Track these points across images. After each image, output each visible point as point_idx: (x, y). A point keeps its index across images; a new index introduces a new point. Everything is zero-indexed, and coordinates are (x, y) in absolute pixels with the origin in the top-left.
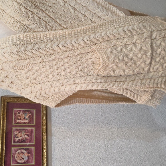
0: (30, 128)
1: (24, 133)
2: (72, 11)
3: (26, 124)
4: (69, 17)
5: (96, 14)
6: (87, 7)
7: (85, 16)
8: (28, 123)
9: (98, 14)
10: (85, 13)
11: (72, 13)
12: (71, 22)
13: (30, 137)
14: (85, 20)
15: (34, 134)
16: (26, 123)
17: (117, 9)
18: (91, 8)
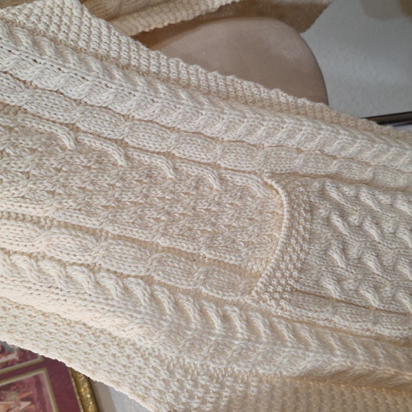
0: (30, 375)
1: (13, 397)
2: (117, 157)
3: (12, 365)
4: (118, 184)
5: (203, 132)
6: (158, 121)
7: (168, 155)
8: (19, 362)
9: (208, 132)
10: (164, 147)
11: (120, 163)
12: (133, 199)
13: (38, 404)
14: (176, 169)
15: (48, 390)
16: (13, 363)
17: (259, 85)
18: (173, 118)
